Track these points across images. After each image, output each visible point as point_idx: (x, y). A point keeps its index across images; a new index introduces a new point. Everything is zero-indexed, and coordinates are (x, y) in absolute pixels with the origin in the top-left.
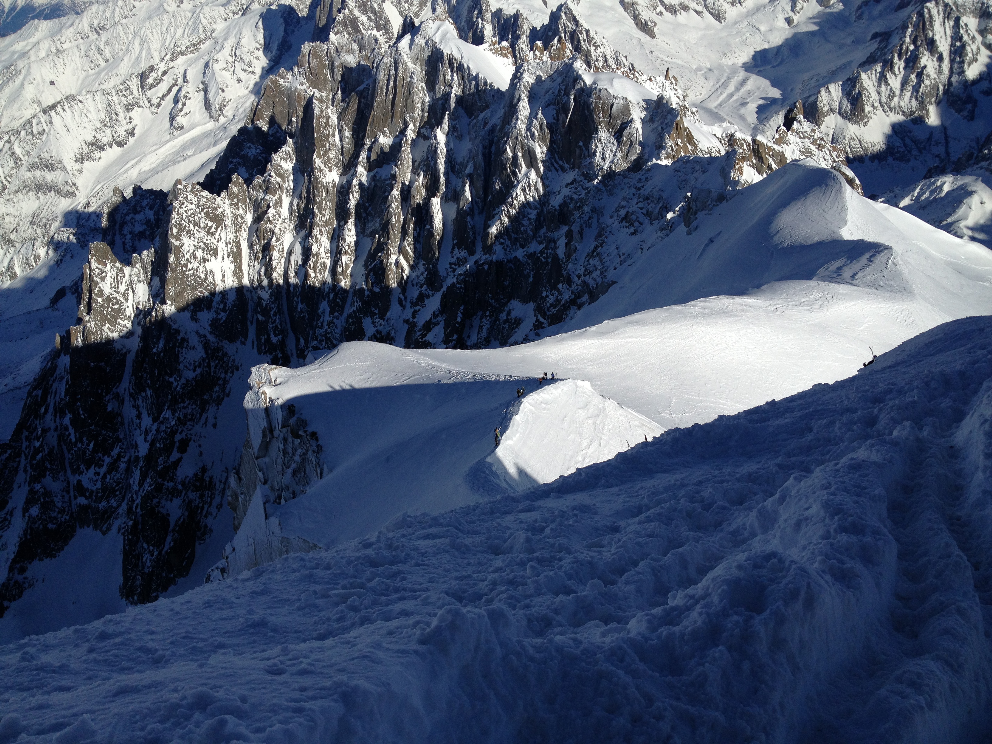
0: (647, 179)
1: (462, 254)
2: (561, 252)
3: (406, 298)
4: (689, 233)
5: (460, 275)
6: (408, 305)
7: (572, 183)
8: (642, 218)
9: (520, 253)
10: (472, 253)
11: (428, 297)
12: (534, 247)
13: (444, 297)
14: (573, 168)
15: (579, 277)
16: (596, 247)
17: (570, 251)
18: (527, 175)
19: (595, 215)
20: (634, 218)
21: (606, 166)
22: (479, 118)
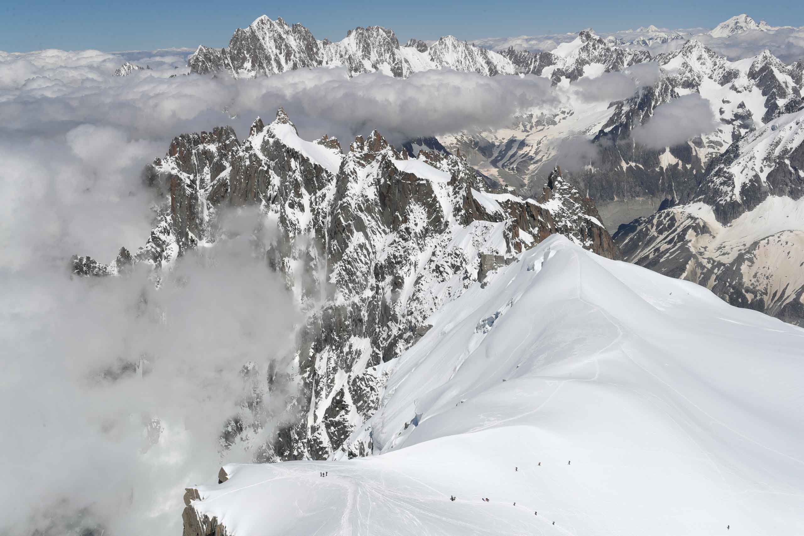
1: (311, 301)
2: (388, 298)
5: (310, 318)
7: (392, 244)
8: (448, 270)
9: (356, 299)
10: (318, 300)
12: (368, 293)
14: (393, 231)
16: (415, 293)
17: (396, 296)
18: (358, 238)
19: (412, 267)
20: (441, 269)
21: (418, 229)
22: (317, 195)
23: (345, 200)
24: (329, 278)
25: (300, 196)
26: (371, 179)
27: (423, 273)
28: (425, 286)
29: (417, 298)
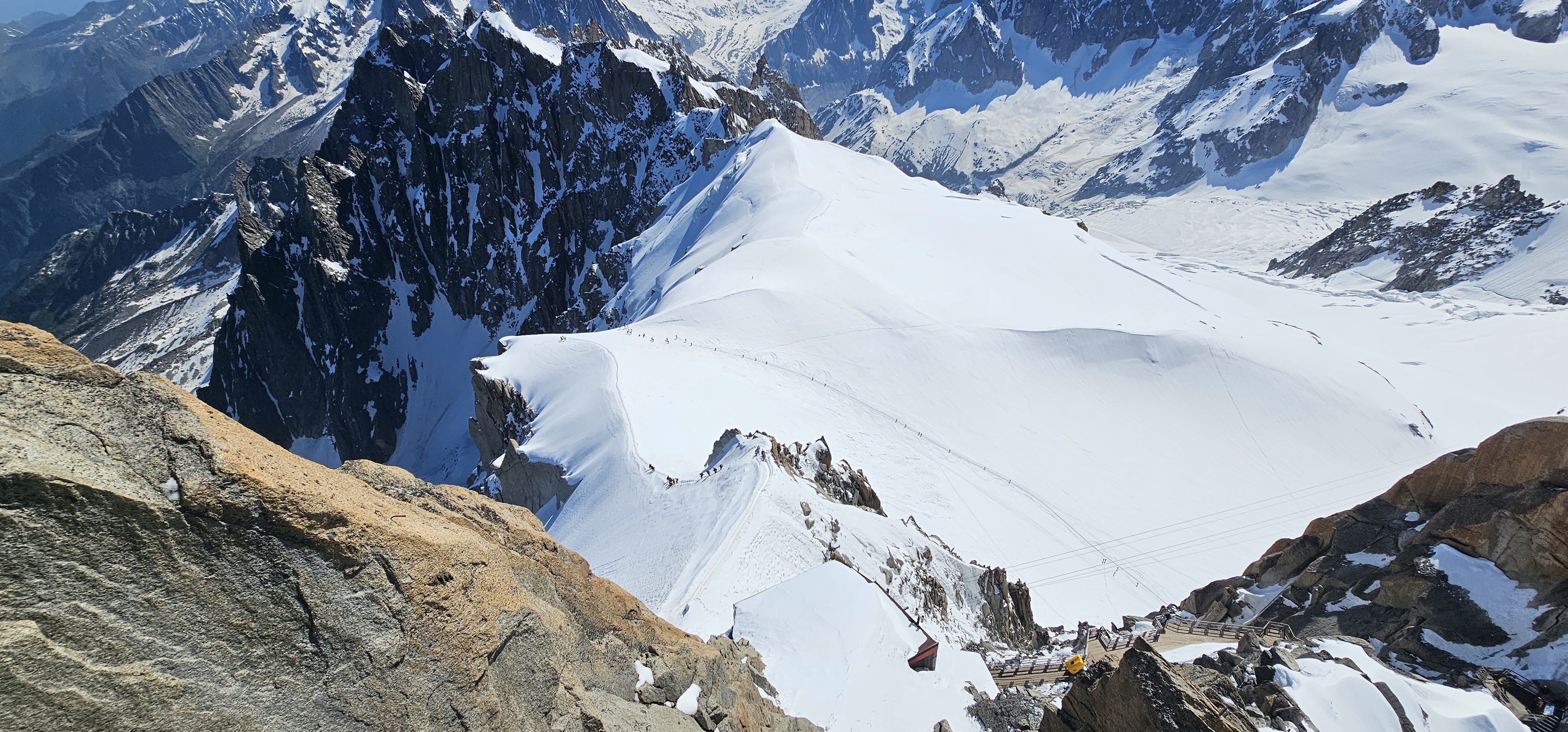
0: (674, 127)
1: (552, 190)
2: (624, 183)
3: (515, 226)
4: (707, 169)
5: (553, 205)
6: (519, 231)
7: (622, 132)
8: (675, 155)
9: (594, 185)
10: (559, 188)
11: (533, 223)
12: (604, 180)
13: (545, 222)
14: (620, 121)
15: (639, 198)
16: (648, 177)
17: (631, 180)
18: (588, 128)
19: (642, 153)
20: (669, 154)
21: (644, 117)
22: (544, 86)
23: (571, 91)
24: (566, 168)
25: (526, 87)
26: (593, 69)
27: (653, 158)
28: (655, 171)
29: (650, 182)
